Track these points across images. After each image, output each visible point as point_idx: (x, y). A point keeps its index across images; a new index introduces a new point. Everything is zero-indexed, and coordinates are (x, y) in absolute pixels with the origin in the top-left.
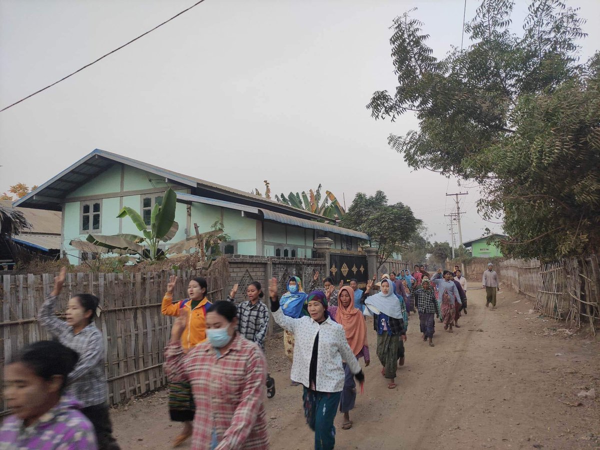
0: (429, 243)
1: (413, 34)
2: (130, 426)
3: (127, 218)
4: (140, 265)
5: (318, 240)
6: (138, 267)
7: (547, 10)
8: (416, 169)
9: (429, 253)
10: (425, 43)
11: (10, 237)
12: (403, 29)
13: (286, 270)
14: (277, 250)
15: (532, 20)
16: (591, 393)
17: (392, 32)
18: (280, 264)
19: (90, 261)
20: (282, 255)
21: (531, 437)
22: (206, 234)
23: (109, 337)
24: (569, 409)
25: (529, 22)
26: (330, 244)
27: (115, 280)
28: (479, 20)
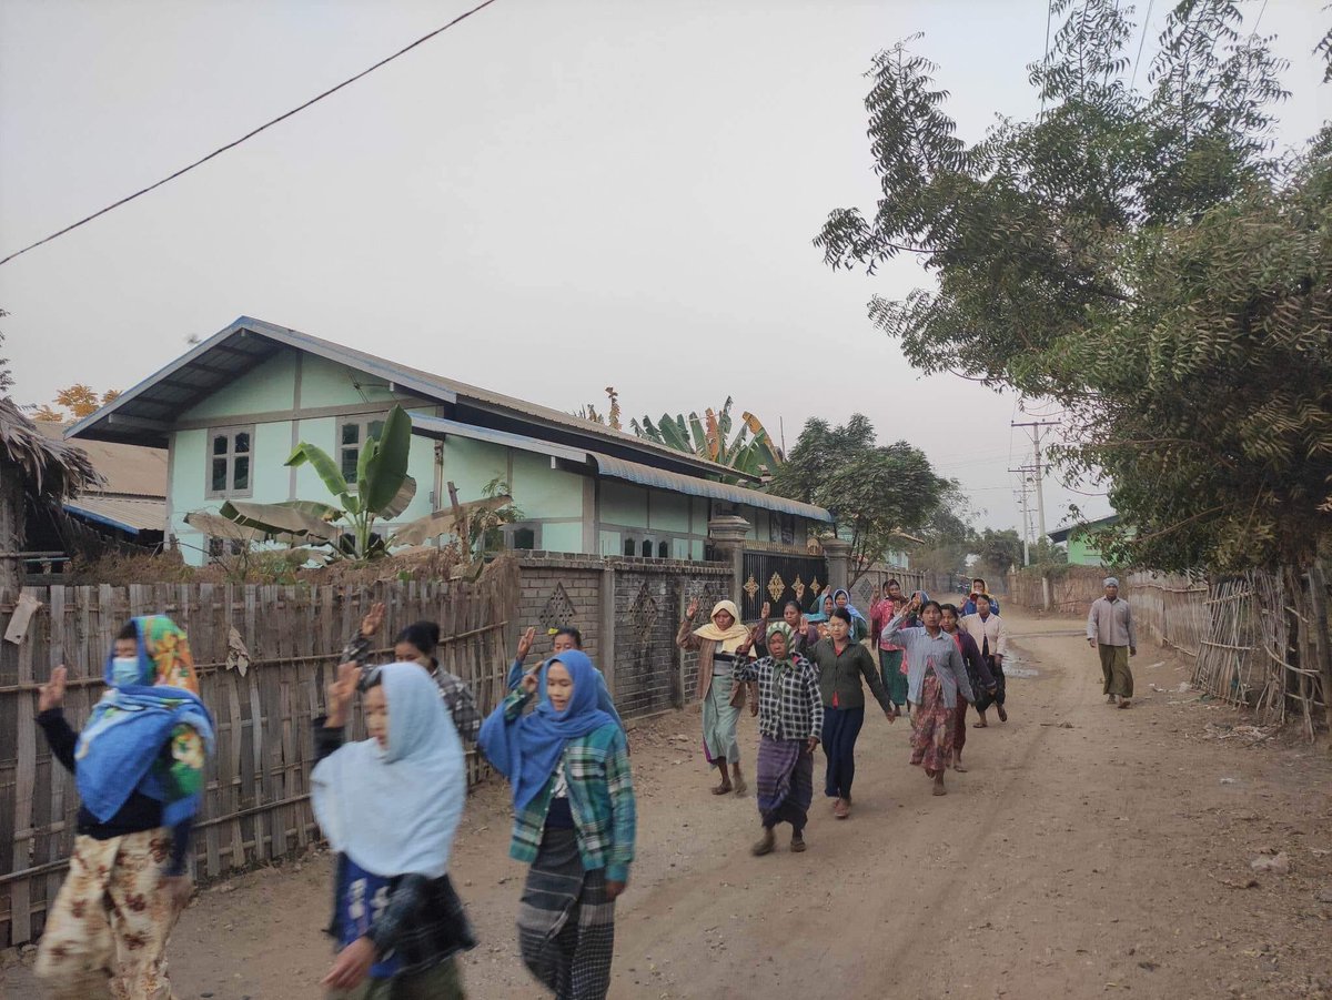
0: (972, 531)
1: (914, 89)
2: (305, 902)
3: (308, 468)
4: (332, 568)
5: (720, 521)
6: (328, 573)
7: (1200, 41)
8: (927, 373)
9: (973, 552)
10: (940, 108)
11: (60, 504)
12: (895, 77)
13: (646, 585)
14: (626, 542)
15: (1167, 63)
16: (1279, 861)
17: (870, 84)
18: (631, 571)
19: (228, 558)
20: (638, 553)
21: (1138, 946)
22: (474, 504)
23: (264, 719)
24: (1228, 892)
25: (1161, 67)
26: (743, 531)
27: (279, 600)
28: (1059, 59)
